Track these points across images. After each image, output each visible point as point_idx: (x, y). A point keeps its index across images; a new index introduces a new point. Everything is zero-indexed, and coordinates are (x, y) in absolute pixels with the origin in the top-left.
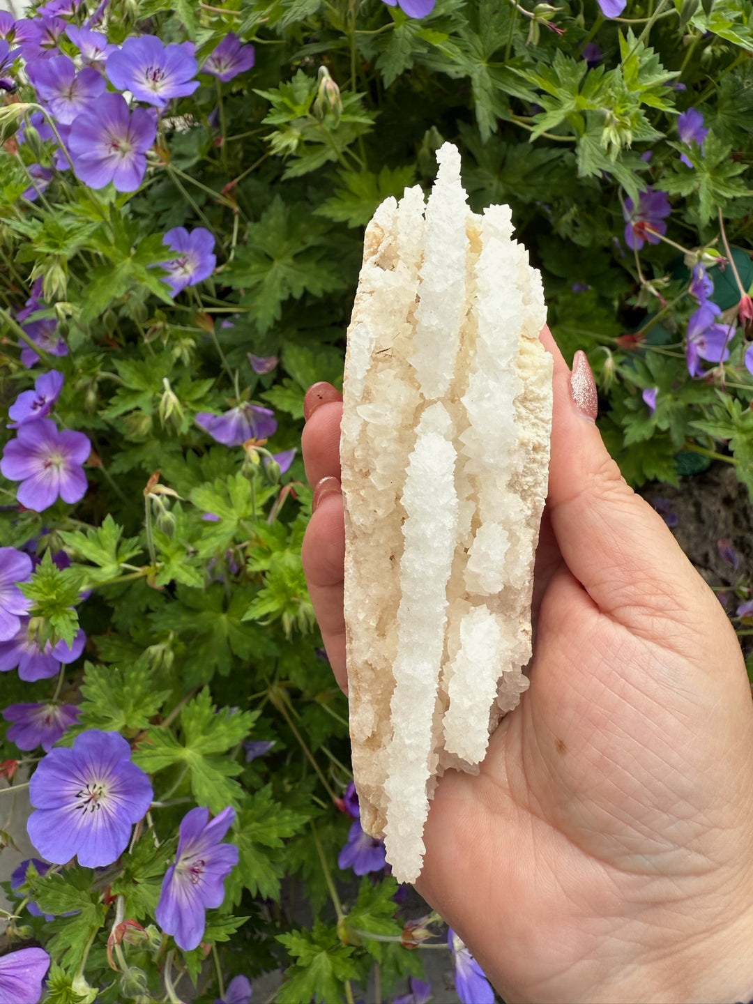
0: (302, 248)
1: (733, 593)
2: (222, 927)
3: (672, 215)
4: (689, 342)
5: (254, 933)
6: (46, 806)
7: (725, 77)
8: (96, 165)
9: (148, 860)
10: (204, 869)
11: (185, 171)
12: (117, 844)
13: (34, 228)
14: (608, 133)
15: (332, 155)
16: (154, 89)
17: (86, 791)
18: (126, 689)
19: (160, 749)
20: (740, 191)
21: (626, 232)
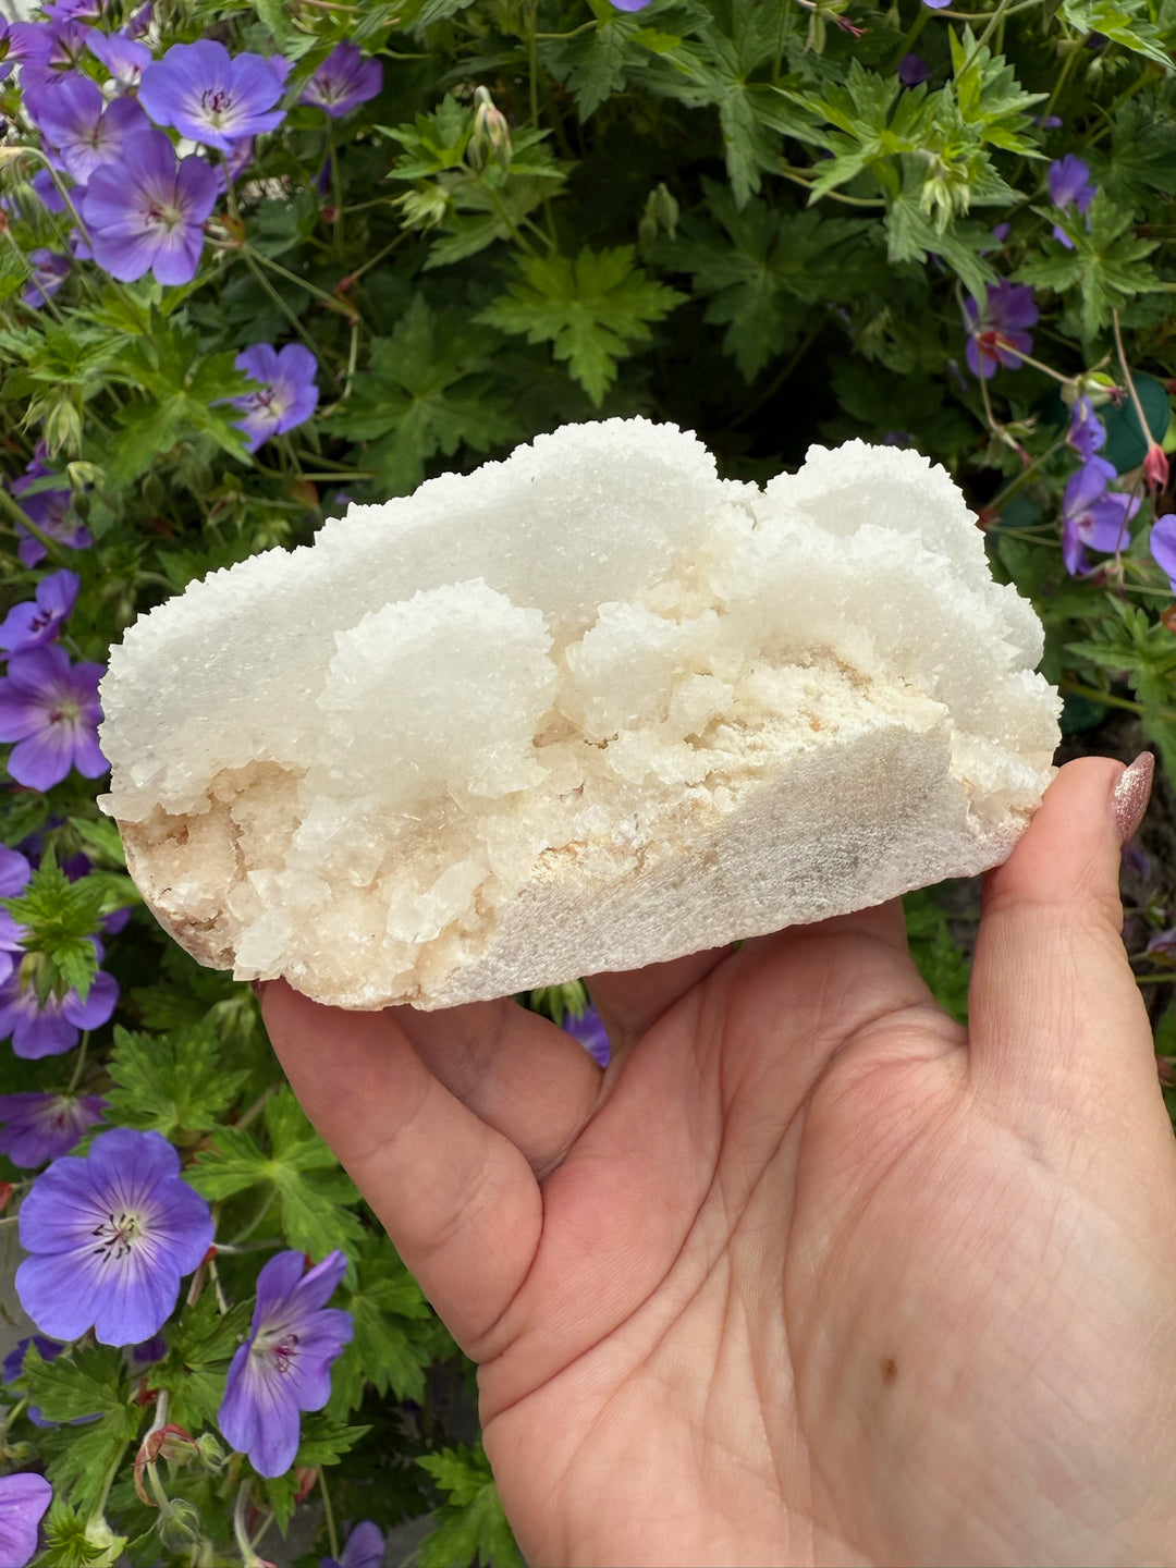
0: (455, 377)
1: (1142, 918)
2: (327, 1443)
3: (1041, 323)
4: (1066, 523)
5: (392, 1456)
6: (44, 1250)
7: (1123, 107)
8: (126, 244)
9: (208, 1335)
10: (297, 1349)
11: (275, 260)
12: (158, 1308)
13: (29, 343)
14: (932, 190)
15: (502, 230)
16: (216, 124)
17: (109, 1225)
18: (180, 1068)
19: (234, 1163)
20: (1146, 284)
21: (969, 349)
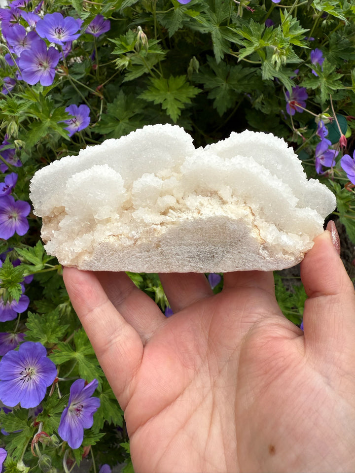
0: (133, 115)
2: (92, 439)
3: (308, 99)
4: (316, 158)
5: (114, 444)
6: (6, 379)
7: (333, 35)
8: (32, 73)
9: (55, 405)
10: (83, 409)
11: (78, 80)
12: (40, 397)
13: (3, 104)
14: (275, 57)
15: (146, 71)
16: (59, 38)
17: (25, 371)
18: (48, 324)
19: (64, 353)
20: (340, 87)
21: (287, 107)
